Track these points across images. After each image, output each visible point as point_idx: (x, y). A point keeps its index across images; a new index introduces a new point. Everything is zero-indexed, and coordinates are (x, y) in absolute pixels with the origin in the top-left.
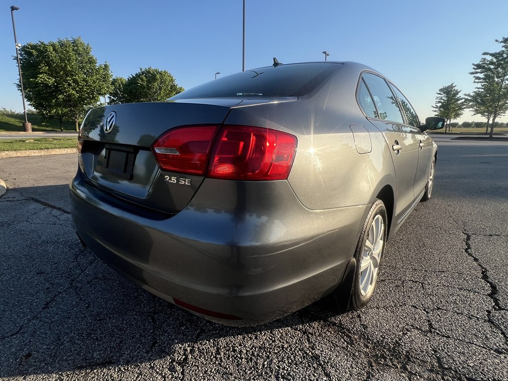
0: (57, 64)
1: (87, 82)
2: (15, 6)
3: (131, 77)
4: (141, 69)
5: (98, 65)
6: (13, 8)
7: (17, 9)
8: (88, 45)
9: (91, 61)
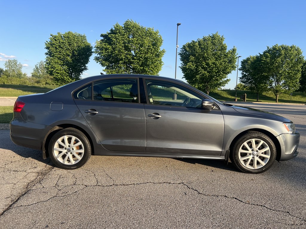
0: (199, 54)
1: (216, 65)
2: (179, 23)
3: (259, 55)
4: (268, 47)
5: (227, 51)
6: (178, 25)
7: (180, 25)
8: (222, 36)
9: (223, 48)
